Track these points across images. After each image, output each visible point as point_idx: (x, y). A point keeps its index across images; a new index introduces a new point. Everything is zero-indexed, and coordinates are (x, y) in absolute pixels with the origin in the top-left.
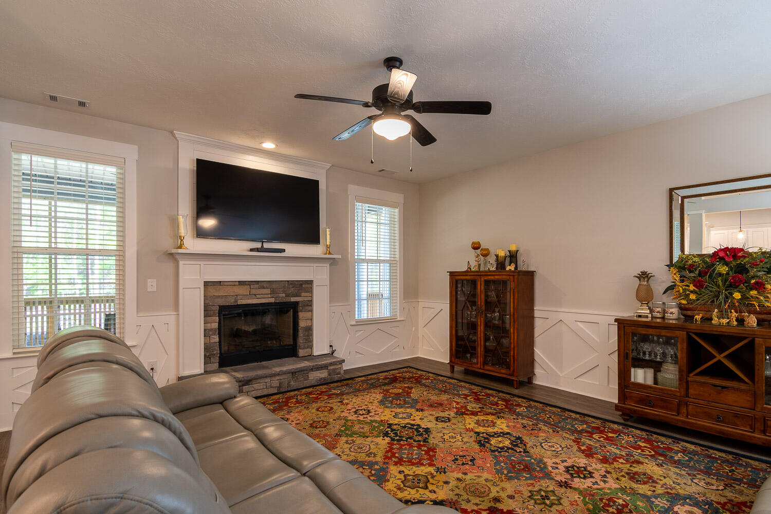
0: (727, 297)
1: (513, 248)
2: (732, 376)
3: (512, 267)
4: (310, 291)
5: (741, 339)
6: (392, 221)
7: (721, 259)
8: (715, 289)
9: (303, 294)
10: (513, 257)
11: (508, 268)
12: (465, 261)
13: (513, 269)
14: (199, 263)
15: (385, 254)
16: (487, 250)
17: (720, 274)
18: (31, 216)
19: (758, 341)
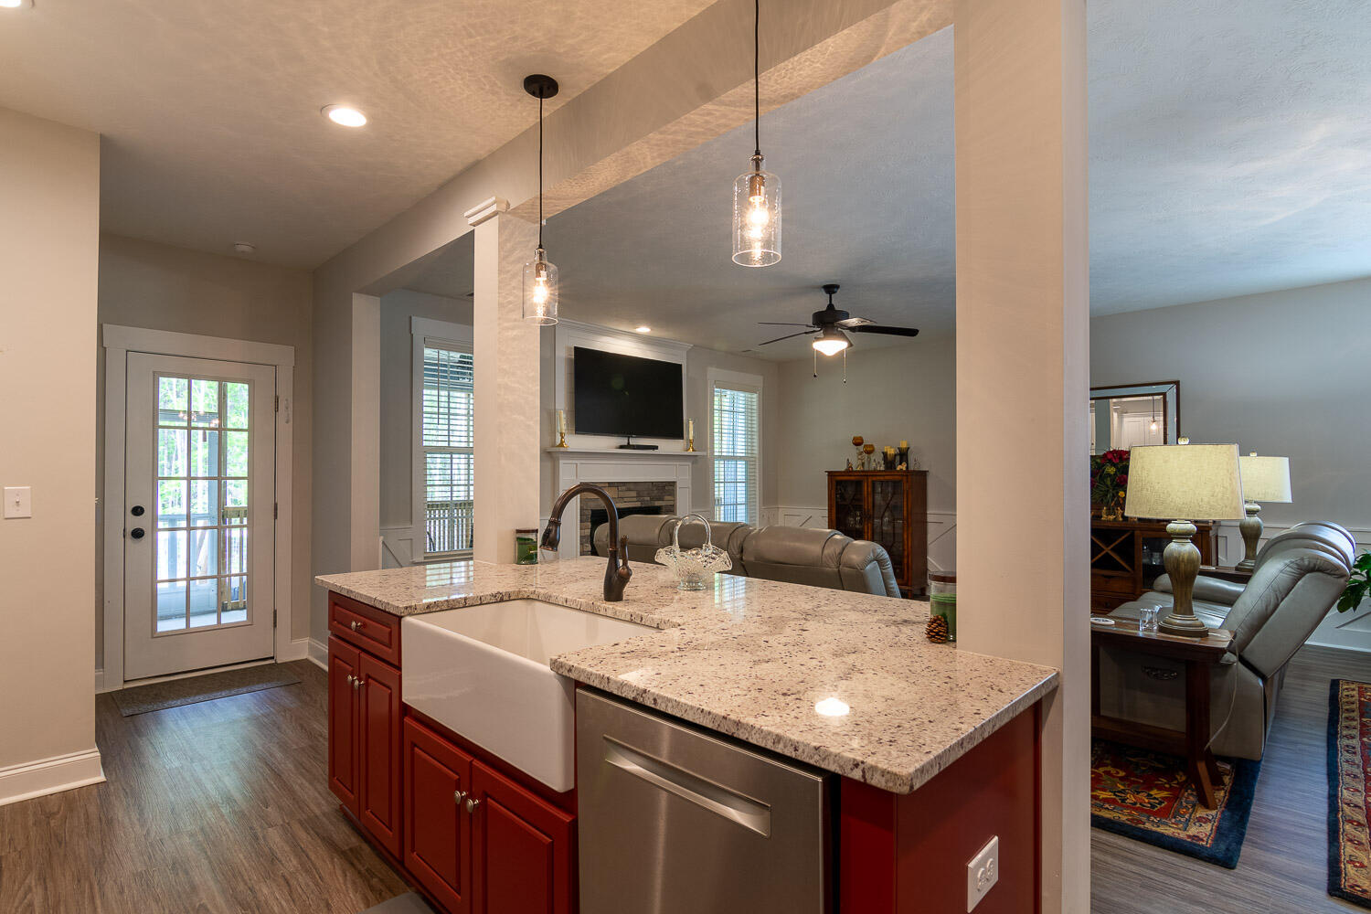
0: (1114, 496)
1: (904, 445)
2: (1118, 567)
3: (903, 467)
4: (673, 494)
5: (1124, 532)
6: (748, 411)
7: (1110, 461)
8: (1105, 488)
9: (666, 498)
10: (903, 455)
11: (899, 468)
12: (844, 458)
13: (904, 469)
14: (576, 462)
15: (741, 450)
16: (872, 446)
17: (1109, 475)
18: (439, 414)
19: (1137, 533)
